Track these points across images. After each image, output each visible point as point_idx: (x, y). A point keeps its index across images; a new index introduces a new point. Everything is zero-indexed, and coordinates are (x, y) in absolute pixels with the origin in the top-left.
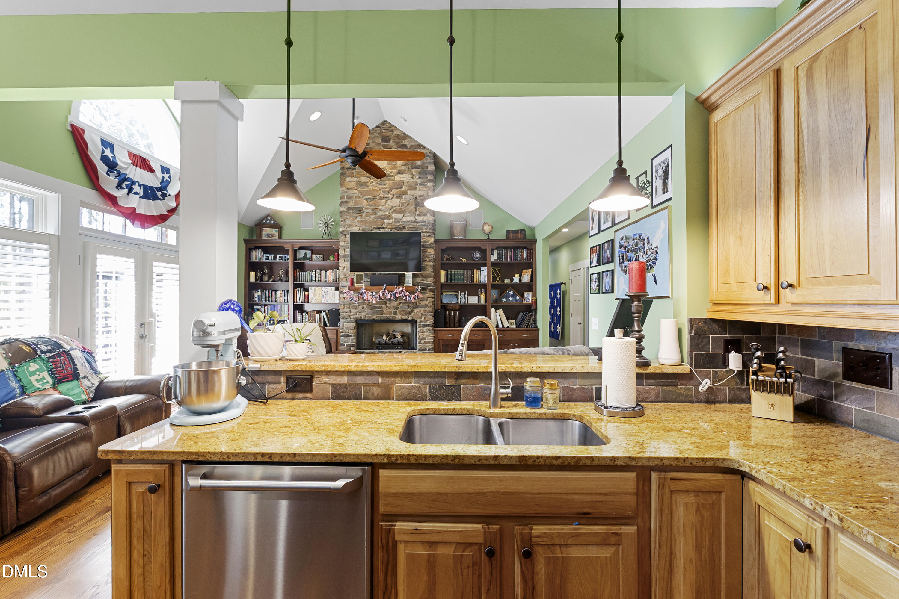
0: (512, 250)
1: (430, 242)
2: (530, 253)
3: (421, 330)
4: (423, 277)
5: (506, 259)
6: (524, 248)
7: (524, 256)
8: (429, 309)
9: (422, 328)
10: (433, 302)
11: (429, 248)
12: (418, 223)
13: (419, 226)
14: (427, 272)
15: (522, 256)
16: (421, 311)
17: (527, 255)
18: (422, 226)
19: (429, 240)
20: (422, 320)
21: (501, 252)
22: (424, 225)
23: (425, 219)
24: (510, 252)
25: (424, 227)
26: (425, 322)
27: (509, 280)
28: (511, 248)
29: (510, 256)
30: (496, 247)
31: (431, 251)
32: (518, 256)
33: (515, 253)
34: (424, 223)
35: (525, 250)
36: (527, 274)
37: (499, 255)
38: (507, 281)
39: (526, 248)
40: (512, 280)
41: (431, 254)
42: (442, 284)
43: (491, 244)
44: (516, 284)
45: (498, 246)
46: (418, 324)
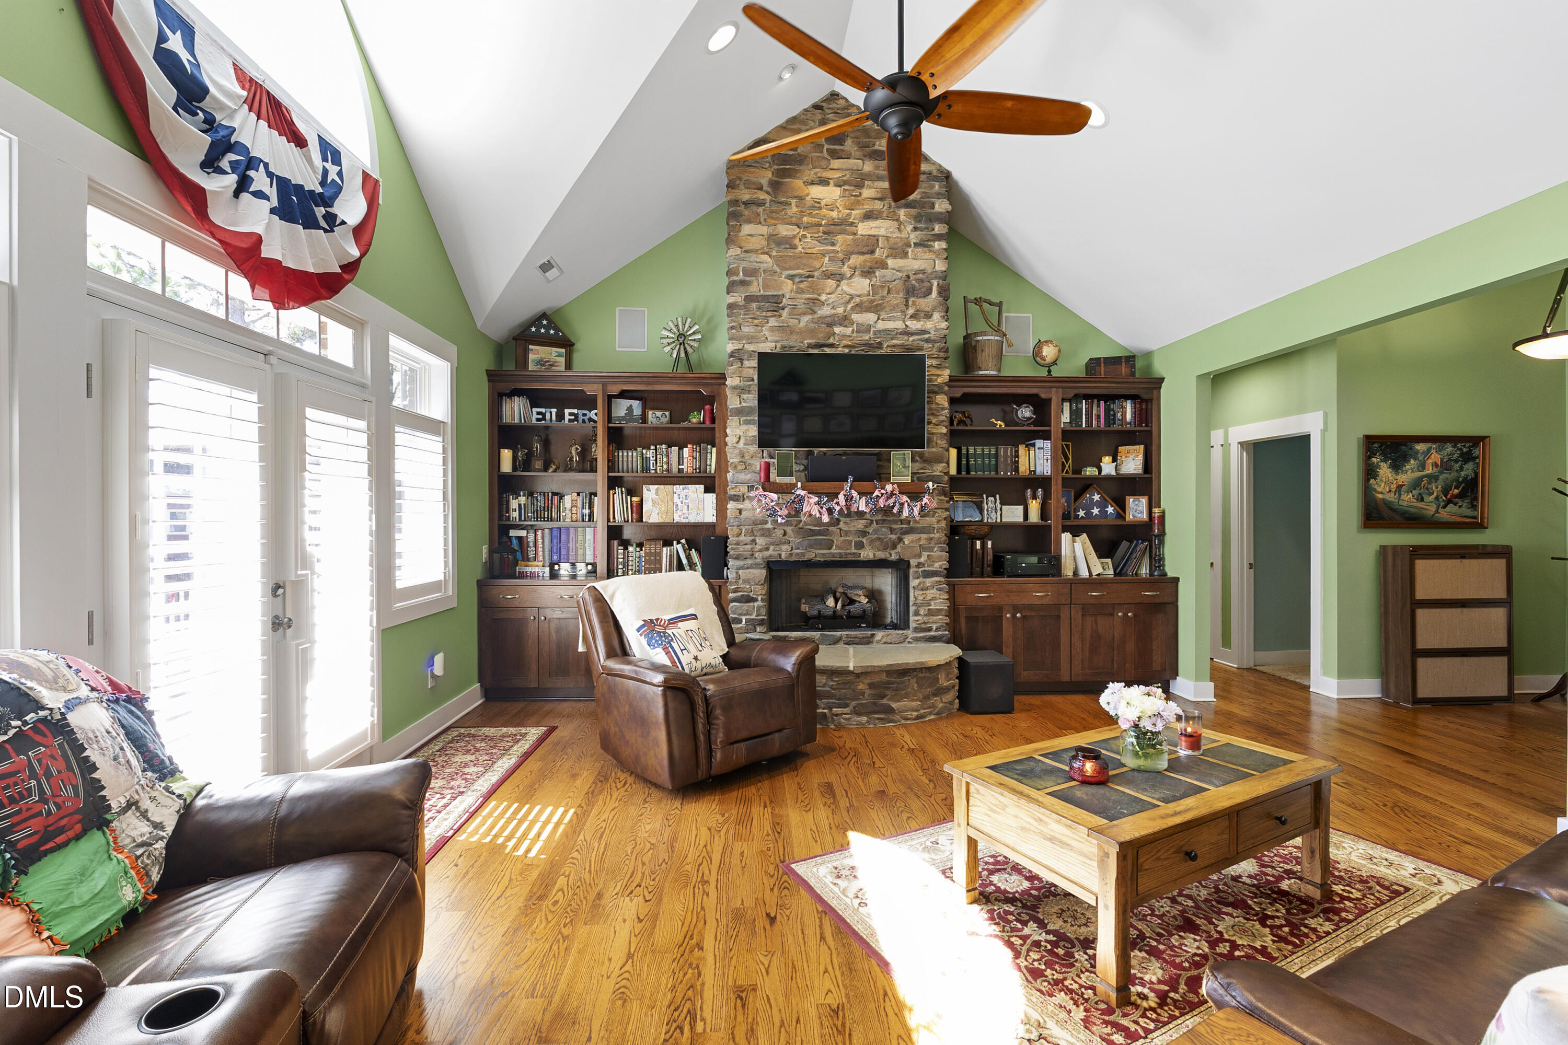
0: (1102, 403)
1: (940, 380)
2: (1141, 409)
3: (919, 584)
4: (925, 461)
5: (1089, 422)
6: (1127, 397)
7: (1129, 417)
8: (937, 535)
9: (921, 579)
10: (945, 519)
11: (936, 393)
12: (912, 334)
13: (916, 343)
14: (934, 450)
15: (1124, 414)
16: (920, 539)
17: (1134, 413)
18: (921, 343)
19: (938, 375)
20: (922, 560)
21: (1080, 406)
22: (927, 341)
23: (929, 325)
24: (1099, 406)
25: (926, 345)
26: (929, 566)
27: (1095, 469)
28: (1099, 397)
29: (1098, 417)
30: (1067, 394)
31: (942, 400)
32: (1114, 415)
33: (1107, 410)
34: (926, 336)
35: (1129, 402)
36: (1131, 457)
37: (1076, 415)
38: (1090, 471)
39: (1133, 398)
40: (1100, 470)
41: (943, 409)
42: (952, 478)
43: (1063, 387)
44: (1109, 478)
45: (1076, 391)
46: (911, 571)
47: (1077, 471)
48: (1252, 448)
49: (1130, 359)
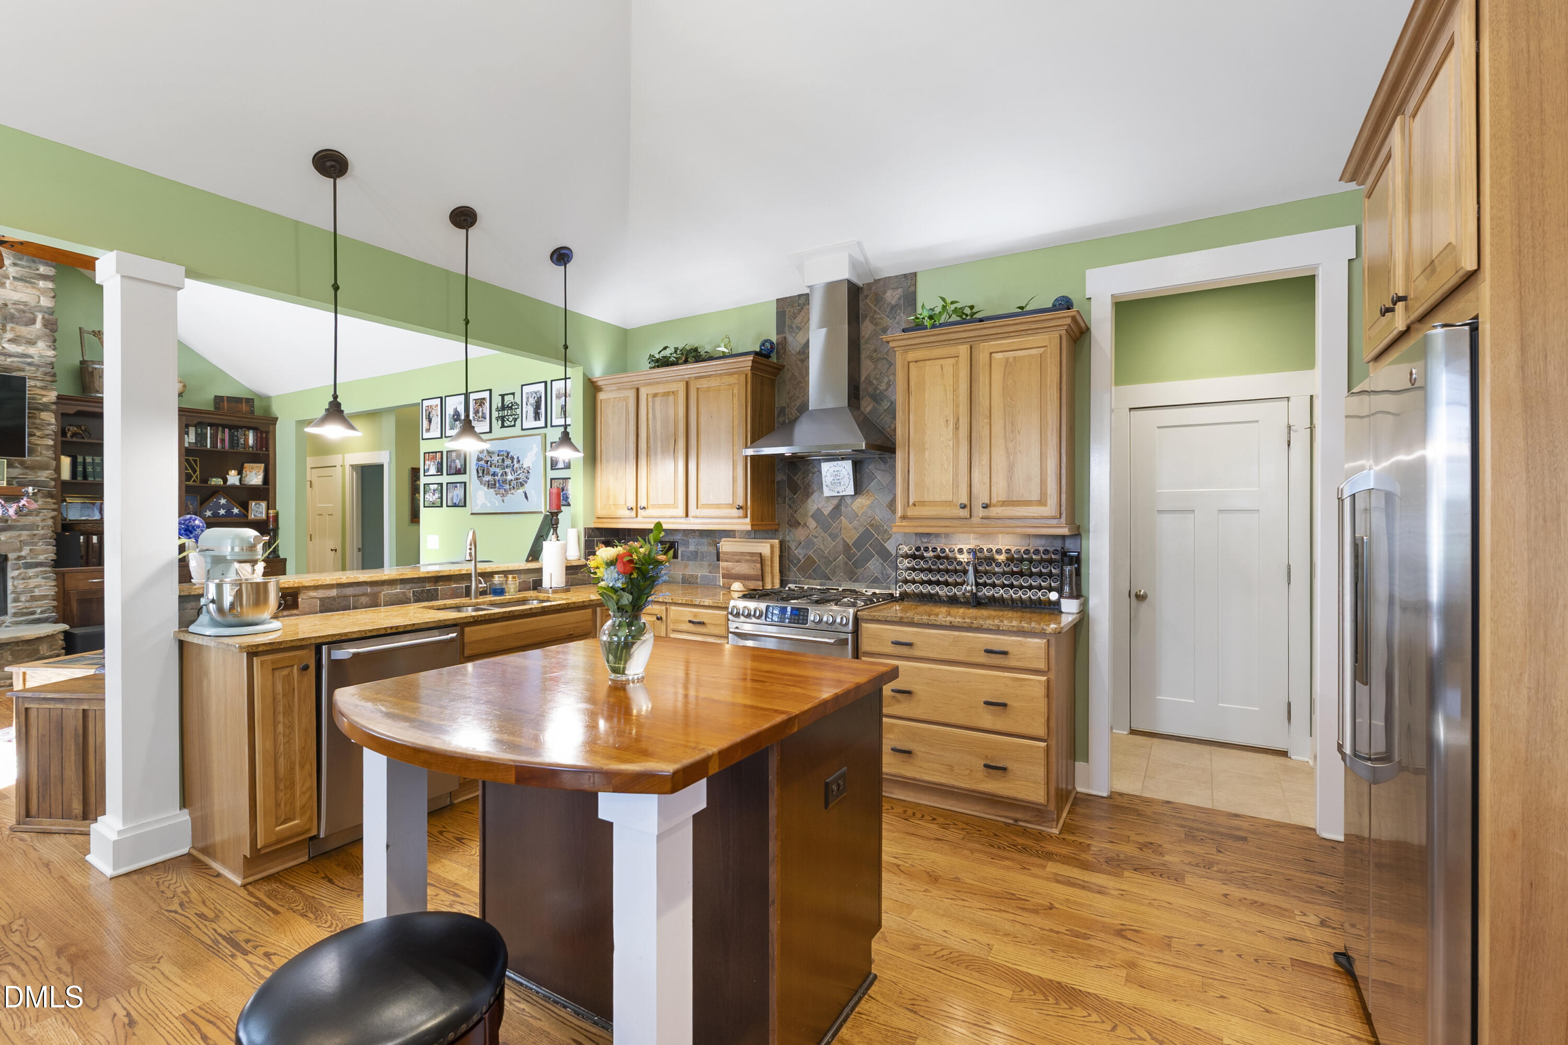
0: (227, 430)
1: (45, 400)
2: (262, 438)
3: (20, 574)
4: (26, 468)
5: (214, 443)
6: (249, 428)
7: (251, 442)
8: (42, 532)
9: (22, 570)
10: (52, 518)
11: (42, 410)
12: (10, 356)
13: (15, 365)
14: (38, 458)
15: (246, 440)
16: (20, 536)
17: (256, 440)
18: (22, 366)
19: (44, 396)
20: (23, 553)
21: (204, 431)
22: (29, 364)
23: (31, 350)
24: (223, 432)
25: (28, 368)
26: (31, 558)
27: (220, 480)
28: (224, 427)
29: (223, 441)
30: (196, 421)
31: (49, 417)
32: (238, 440)
33: (232, 437)
34: (29, 360)
35: (251, 431)
36: (254, 472)
37: (201, 437)
38: (216, 481)
39: (255, 429)
40: (225, 480)
41: (49, 424)
42: (64, 483)
43: (186, 416)
44: (233, 487)
45: (200, 420)
46: (9, 564)
47: (205, 481)
48: (360, 470)
49: (250, 401)
